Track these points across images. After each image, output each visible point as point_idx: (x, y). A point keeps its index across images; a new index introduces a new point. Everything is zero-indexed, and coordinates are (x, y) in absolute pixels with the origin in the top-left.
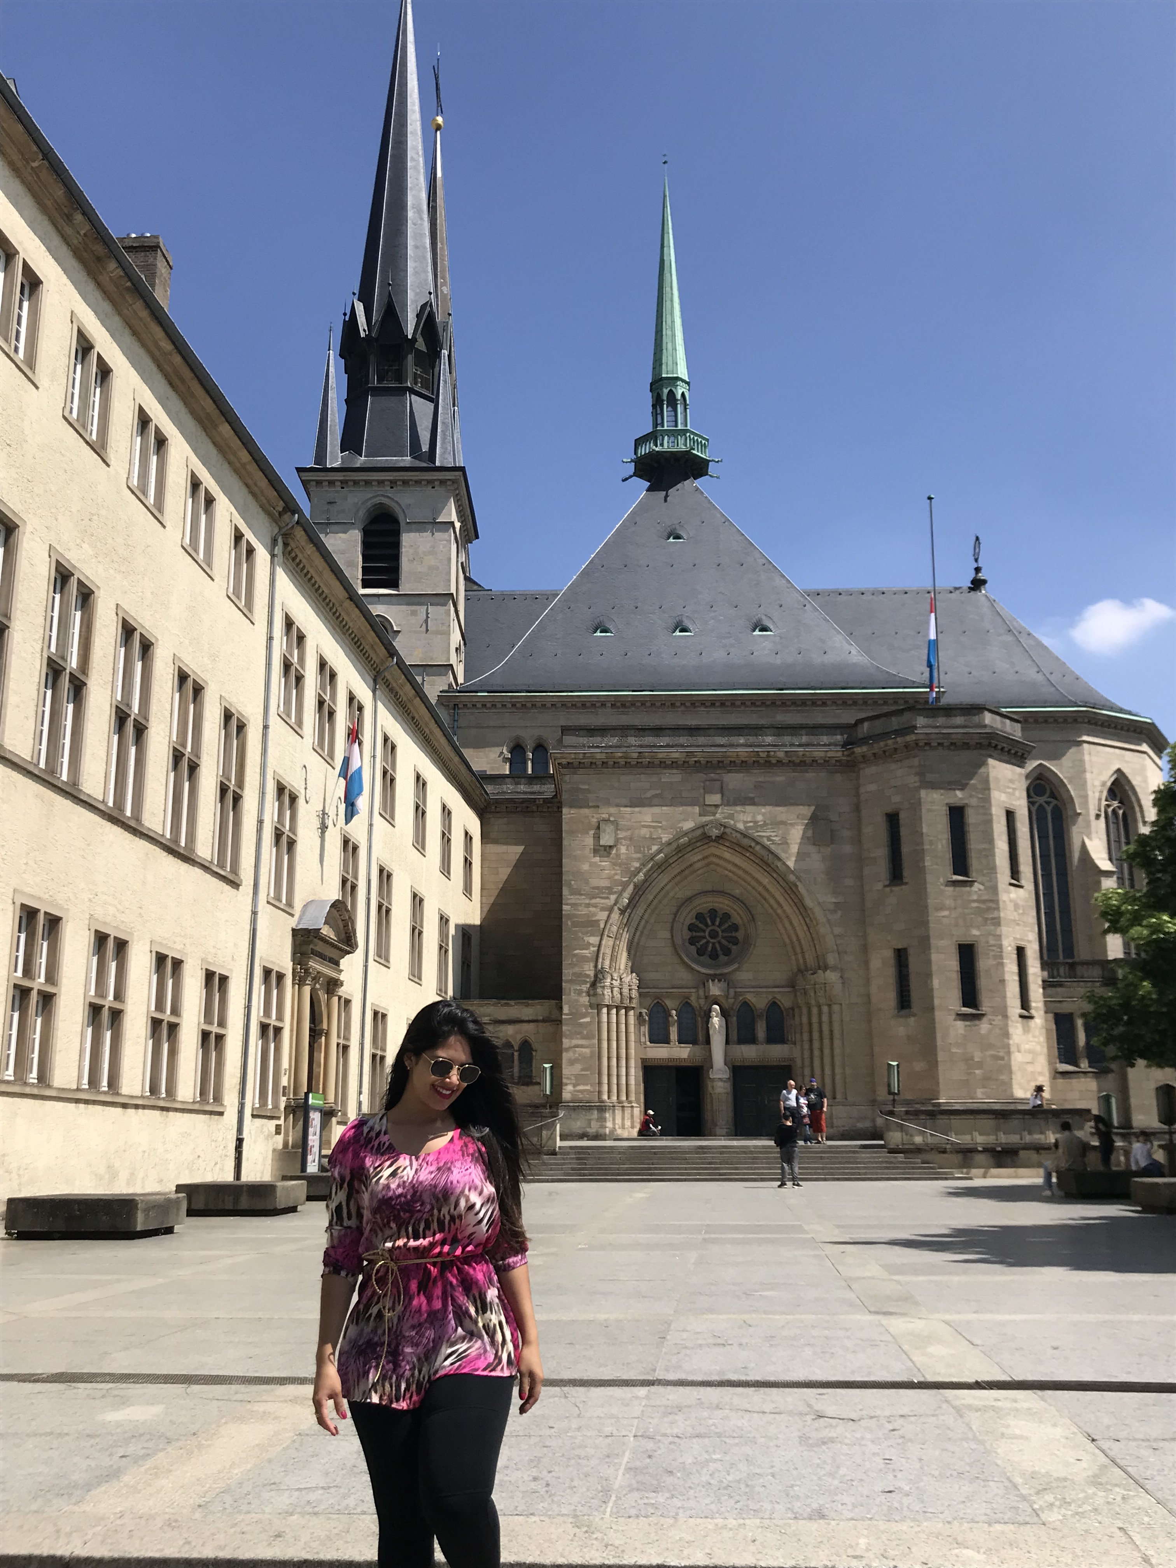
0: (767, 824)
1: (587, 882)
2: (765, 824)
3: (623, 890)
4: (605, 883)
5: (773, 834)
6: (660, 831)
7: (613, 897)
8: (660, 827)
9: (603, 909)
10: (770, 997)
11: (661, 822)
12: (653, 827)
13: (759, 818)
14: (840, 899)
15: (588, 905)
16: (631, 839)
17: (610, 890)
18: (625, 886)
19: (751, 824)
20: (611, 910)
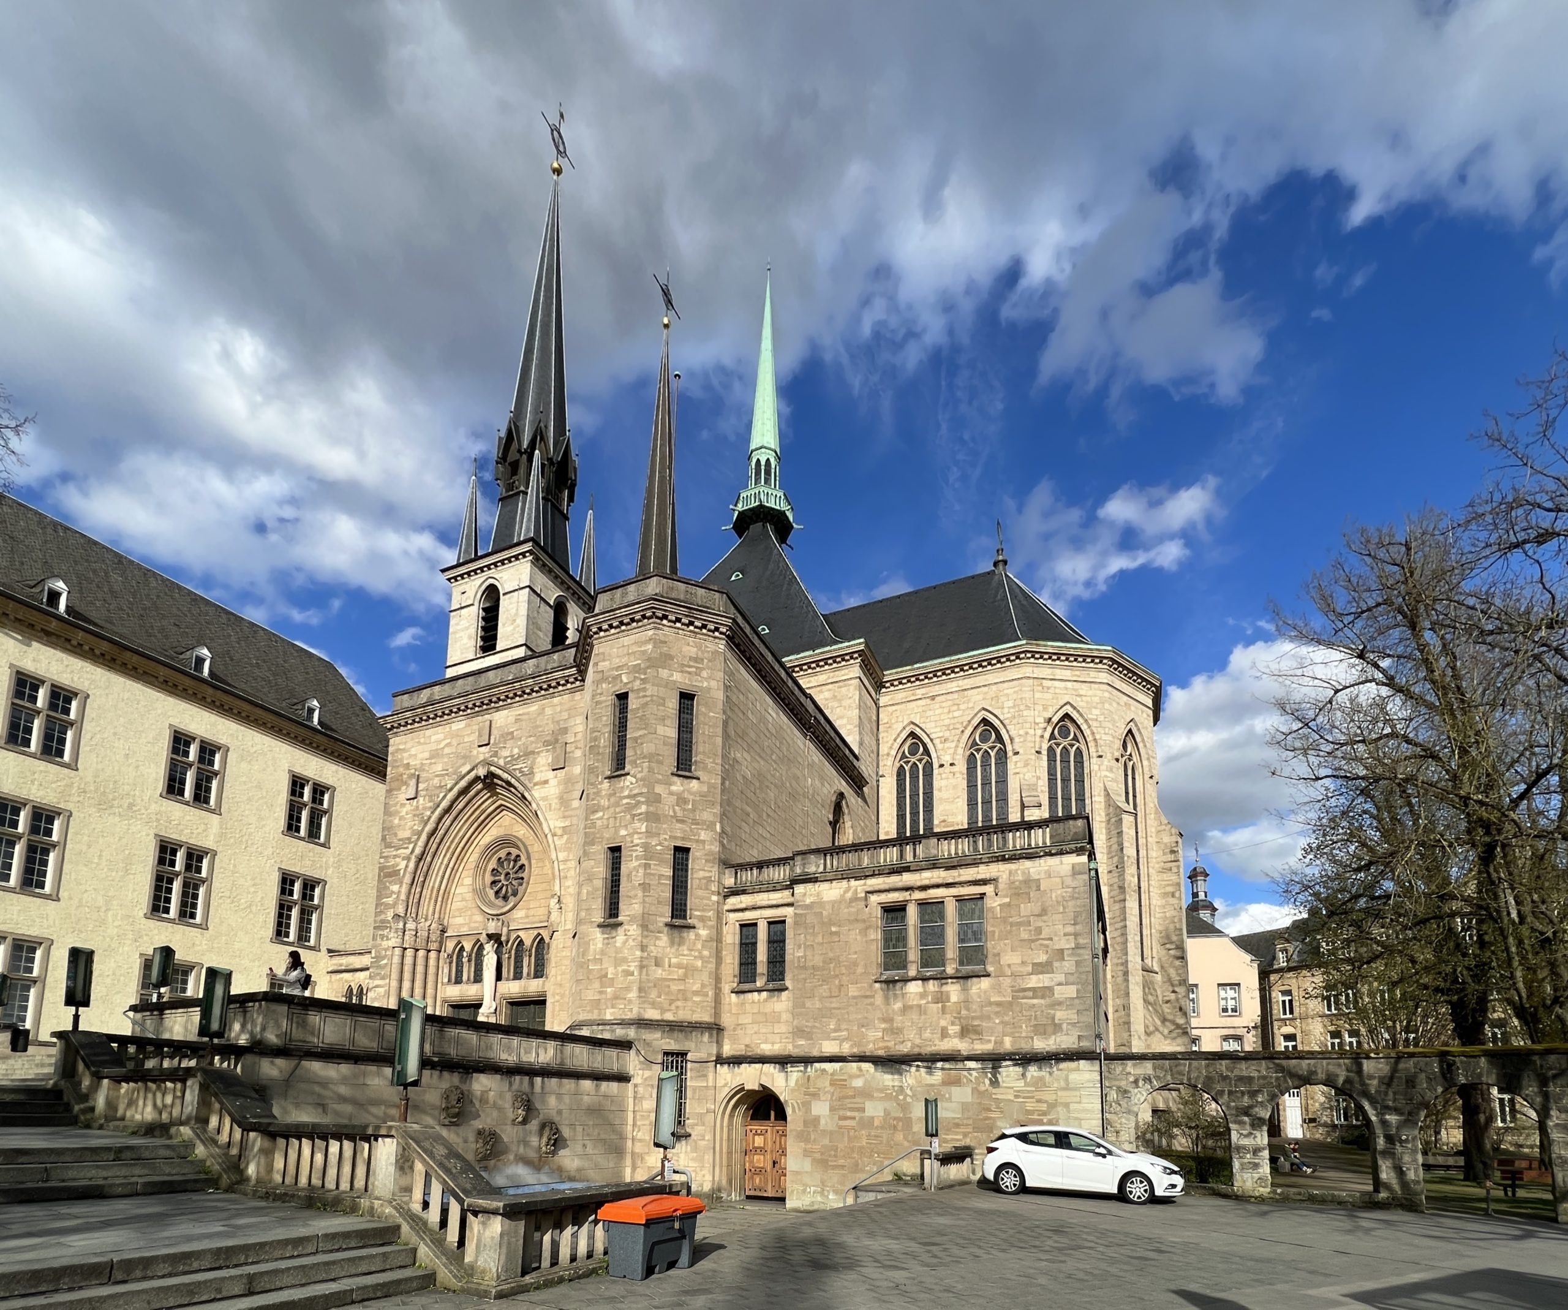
1: (396, 835)
3: (418, 839)
4: (407, 834)
7: (411, 846)
9: (403, 859)
10: (536, 932)
14: (567, 823)
15: (395, 856)
17: (409, 839)
18: (420, 833)
20: (408, 859)
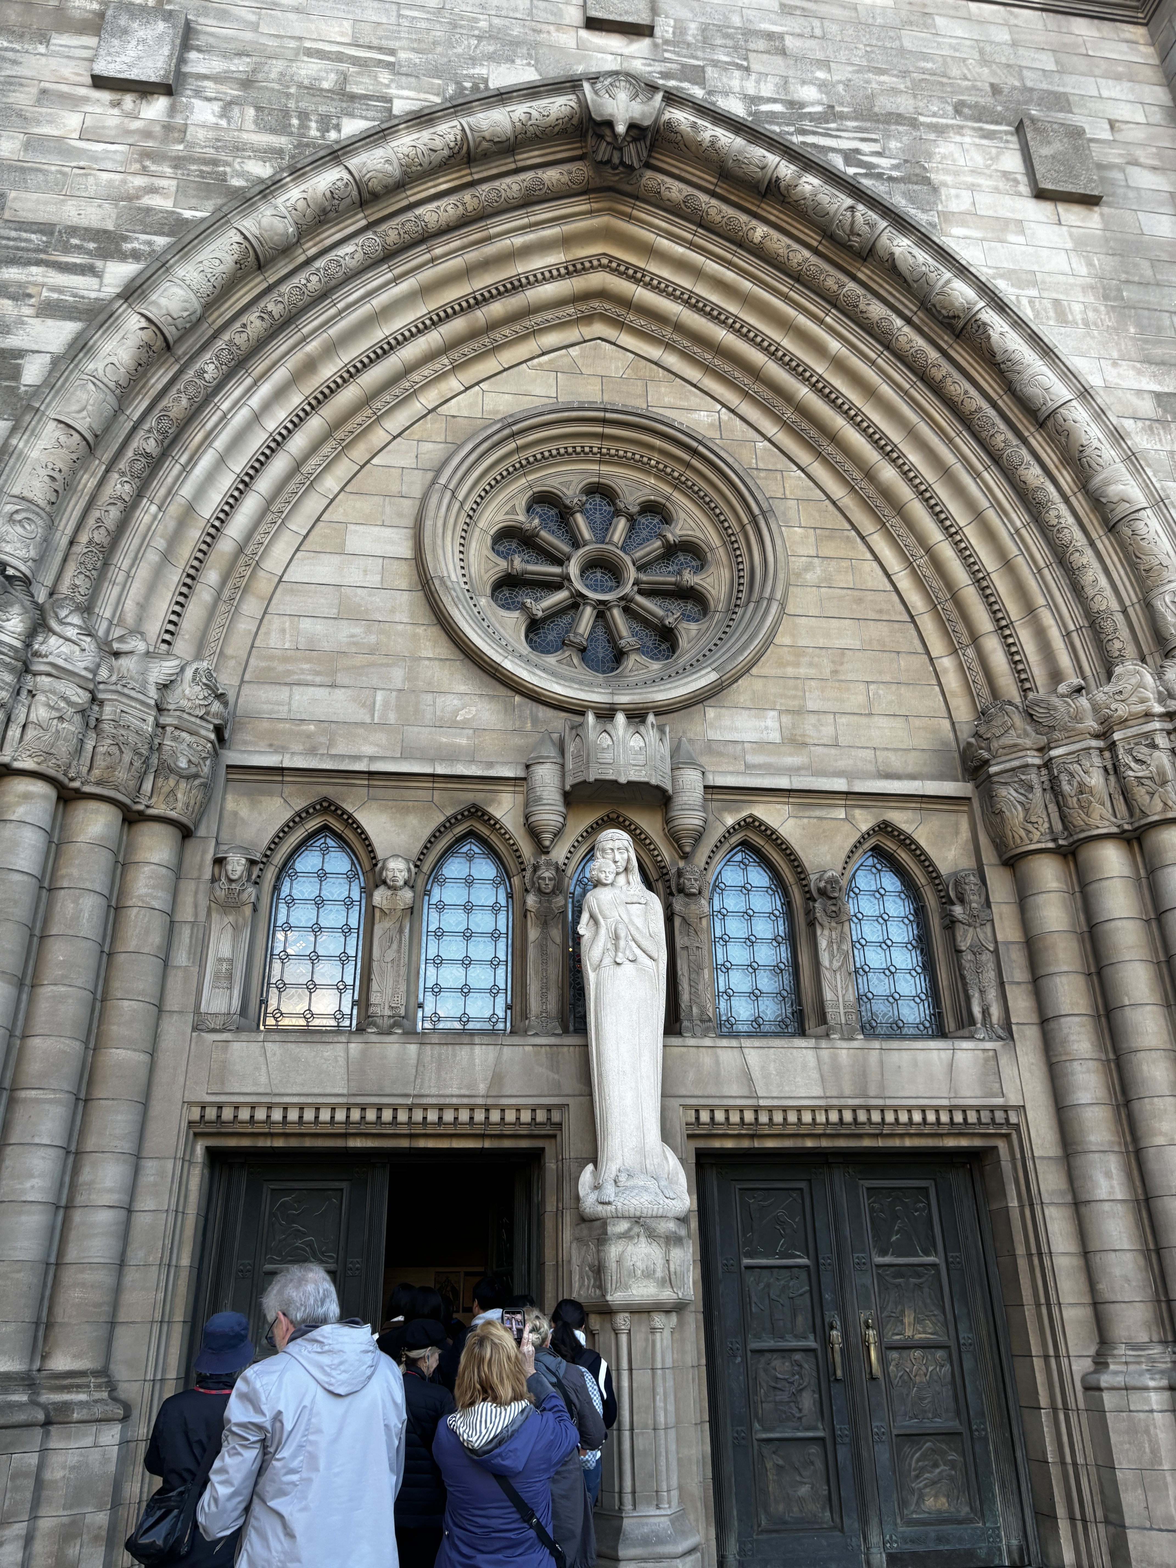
0: (842, 117)
2: (830, 114)
3: (177, 252)
4: (88, 214)
5: (865, 147)
6: (384, 77)
7: (118, 274)
8: (390, 65)
10: (865, 821)
11: (392, 52)
12: (355, 61)
13: (808, 93)
16: (247, 83)
17: (105, 243)
19: (778, 108)
20: (97, 321)
